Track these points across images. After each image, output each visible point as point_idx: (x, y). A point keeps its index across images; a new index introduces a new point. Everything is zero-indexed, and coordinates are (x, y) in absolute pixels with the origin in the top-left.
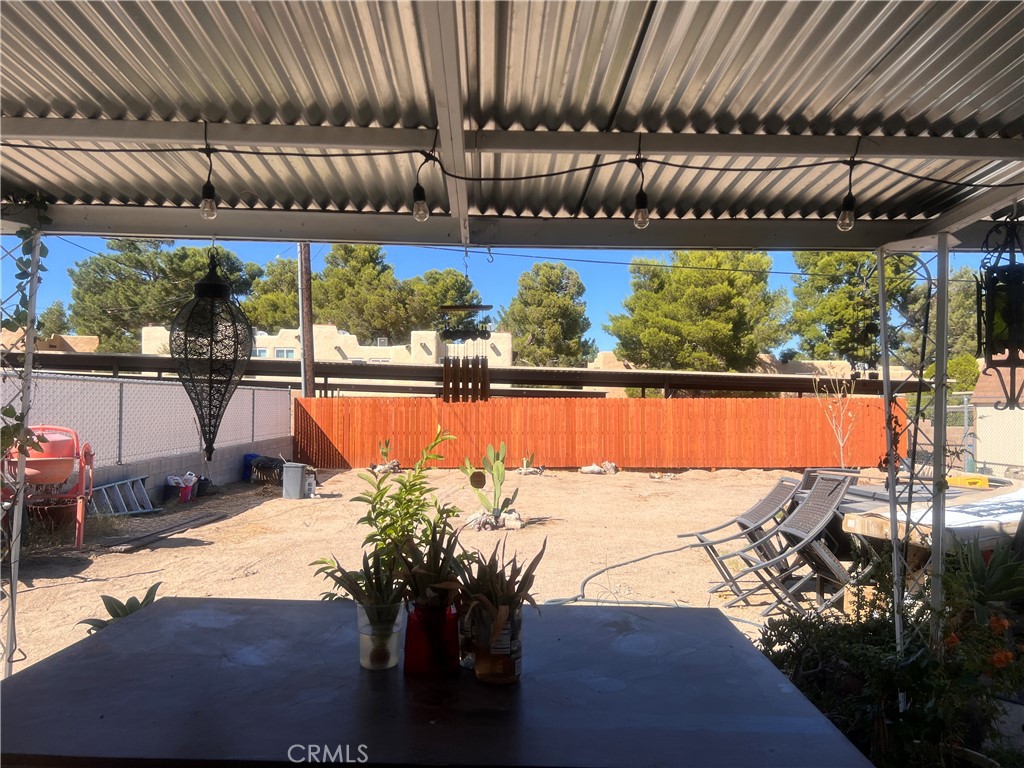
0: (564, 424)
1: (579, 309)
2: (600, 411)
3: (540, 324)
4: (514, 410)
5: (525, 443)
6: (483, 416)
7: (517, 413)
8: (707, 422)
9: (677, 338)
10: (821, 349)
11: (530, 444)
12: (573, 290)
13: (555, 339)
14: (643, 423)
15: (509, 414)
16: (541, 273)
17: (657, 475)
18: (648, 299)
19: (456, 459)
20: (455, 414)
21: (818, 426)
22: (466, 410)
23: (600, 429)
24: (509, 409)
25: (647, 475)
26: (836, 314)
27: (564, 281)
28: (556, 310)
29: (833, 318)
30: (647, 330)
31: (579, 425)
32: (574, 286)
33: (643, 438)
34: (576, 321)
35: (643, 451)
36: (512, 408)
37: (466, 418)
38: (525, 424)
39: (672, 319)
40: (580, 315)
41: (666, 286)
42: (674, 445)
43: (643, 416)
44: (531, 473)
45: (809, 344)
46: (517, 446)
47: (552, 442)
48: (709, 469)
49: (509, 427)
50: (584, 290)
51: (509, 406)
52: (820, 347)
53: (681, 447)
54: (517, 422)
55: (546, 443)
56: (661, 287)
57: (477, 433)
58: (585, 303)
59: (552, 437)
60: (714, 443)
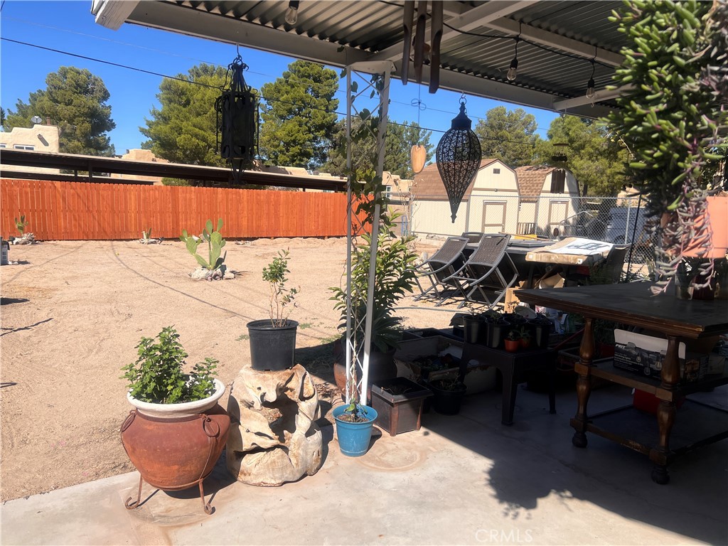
0: (170, 205)
1: (106, 111)
2: (197, 197)
3: (71, 121)
4: (130, 194)
5: (140, 220)
6: (103, 199)
7: (133, 197)
8: (269, 206)
9: (204, 144)
10: (282, 159)
11: (143, 220)
12: (99, 95)
13: (85, 135)
14: (227, 206)
15: (126, 198)
16: (68, 76)
17: (241, 243)
18: (180, 111)
19: (81, 232)
20: (79, 196)
21: (332, 210)
22: (88, 192)
23: (197, 210)
24: (125, 193)
25: (234, 242)
26: (292, 136)
27: (90, 87)
28: (86, 110)
29: (290, 138)
30: (183, 136)
31: (181, 208)
32: (100, 91)
33: (227, 217)
34: (104, 121)
35: (228, 226)
36: (128, 193)
37: (88, 199)
38: (139, 205)
39: (199, 129)
40: (107, 116)
41: (192, 102)
42: (248, 222)
43: (227, 202)
44: (152, 243)
45: (274, 154)
46: (133, 222)
47: (161, 219)
48: (270, 238)
49: (126, 207)
50: (109, 95)
51: (125, 190)
52: (281, 158)
53: (252, 223)
54: (133, 204)
55: (156, 220)
56: (188, 102)
57: (98, 211)
58: (110, 107)
59: (161, 216)
60: (273, 221)
